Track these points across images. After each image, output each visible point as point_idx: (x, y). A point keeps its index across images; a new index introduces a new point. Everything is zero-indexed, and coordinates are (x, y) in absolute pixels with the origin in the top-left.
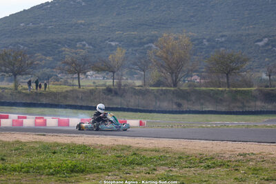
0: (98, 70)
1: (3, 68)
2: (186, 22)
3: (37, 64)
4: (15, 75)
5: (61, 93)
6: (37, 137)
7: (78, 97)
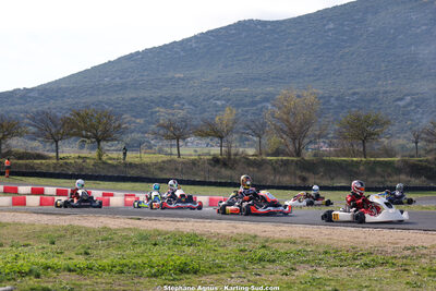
0: (202, 134)
1: (84, 133)
2: (309, 76)
3: (126, 128)
4: (99, 141)
5: (155, 164)
6: (130, 221)
7: (176, 169)
